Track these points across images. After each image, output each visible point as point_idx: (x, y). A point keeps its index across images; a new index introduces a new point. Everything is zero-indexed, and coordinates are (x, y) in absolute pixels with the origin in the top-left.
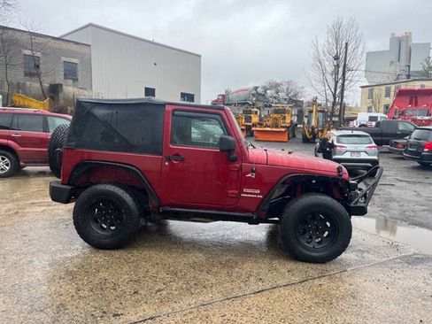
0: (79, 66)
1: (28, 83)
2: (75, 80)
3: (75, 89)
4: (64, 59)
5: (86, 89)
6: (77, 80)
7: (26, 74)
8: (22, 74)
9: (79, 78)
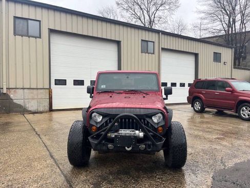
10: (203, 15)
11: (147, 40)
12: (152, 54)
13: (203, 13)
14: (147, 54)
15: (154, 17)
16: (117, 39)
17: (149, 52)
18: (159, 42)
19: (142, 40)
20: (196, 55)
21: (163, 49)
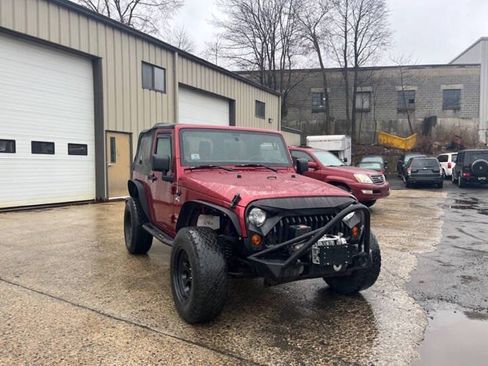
0: (462, 92)
1: (400, 120)
2: (457, 109)
3: (456, 120)
4: (444, 87)
5: (470, 119)
6: (459, 109)
7: (399, 111)
8: (396, 111)
9: (462, 106)
10: (223, 30)
11: (152, 62)
12: (162, 92)
13: (225, 27)
14: (153, 92)
15: (131, 16)
16: (93, 52)
17: (156, 87)
18: (174, 71)
19: (143, 62)
20: (231, 103)
21: (182, 86)
